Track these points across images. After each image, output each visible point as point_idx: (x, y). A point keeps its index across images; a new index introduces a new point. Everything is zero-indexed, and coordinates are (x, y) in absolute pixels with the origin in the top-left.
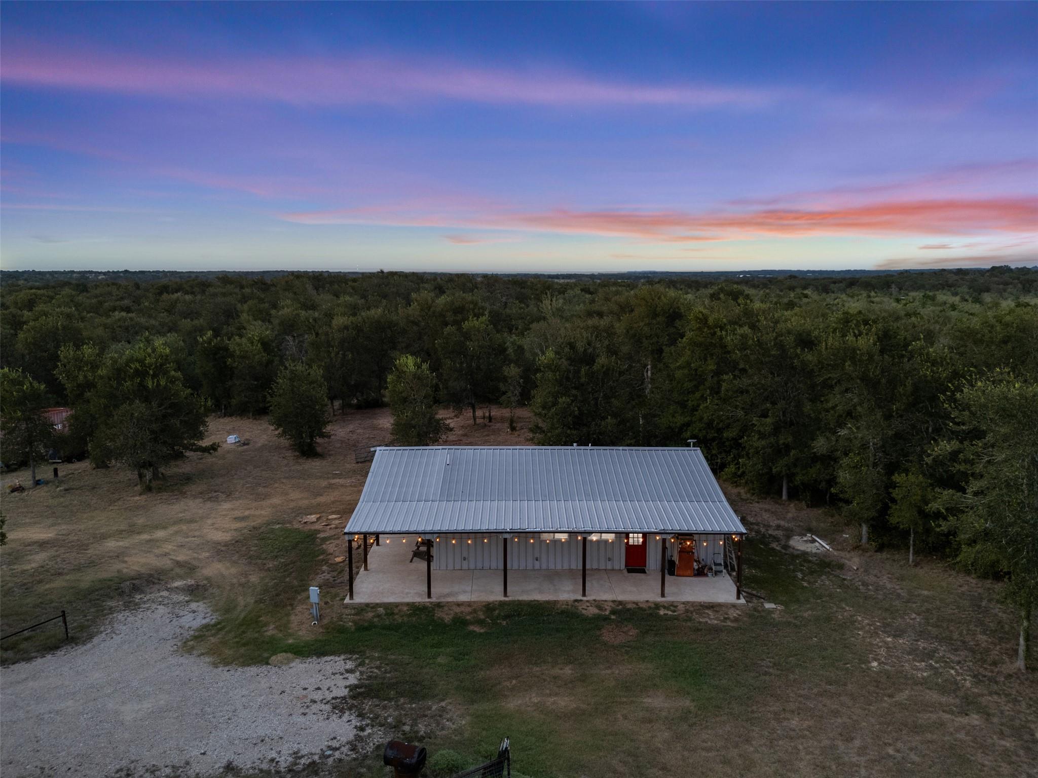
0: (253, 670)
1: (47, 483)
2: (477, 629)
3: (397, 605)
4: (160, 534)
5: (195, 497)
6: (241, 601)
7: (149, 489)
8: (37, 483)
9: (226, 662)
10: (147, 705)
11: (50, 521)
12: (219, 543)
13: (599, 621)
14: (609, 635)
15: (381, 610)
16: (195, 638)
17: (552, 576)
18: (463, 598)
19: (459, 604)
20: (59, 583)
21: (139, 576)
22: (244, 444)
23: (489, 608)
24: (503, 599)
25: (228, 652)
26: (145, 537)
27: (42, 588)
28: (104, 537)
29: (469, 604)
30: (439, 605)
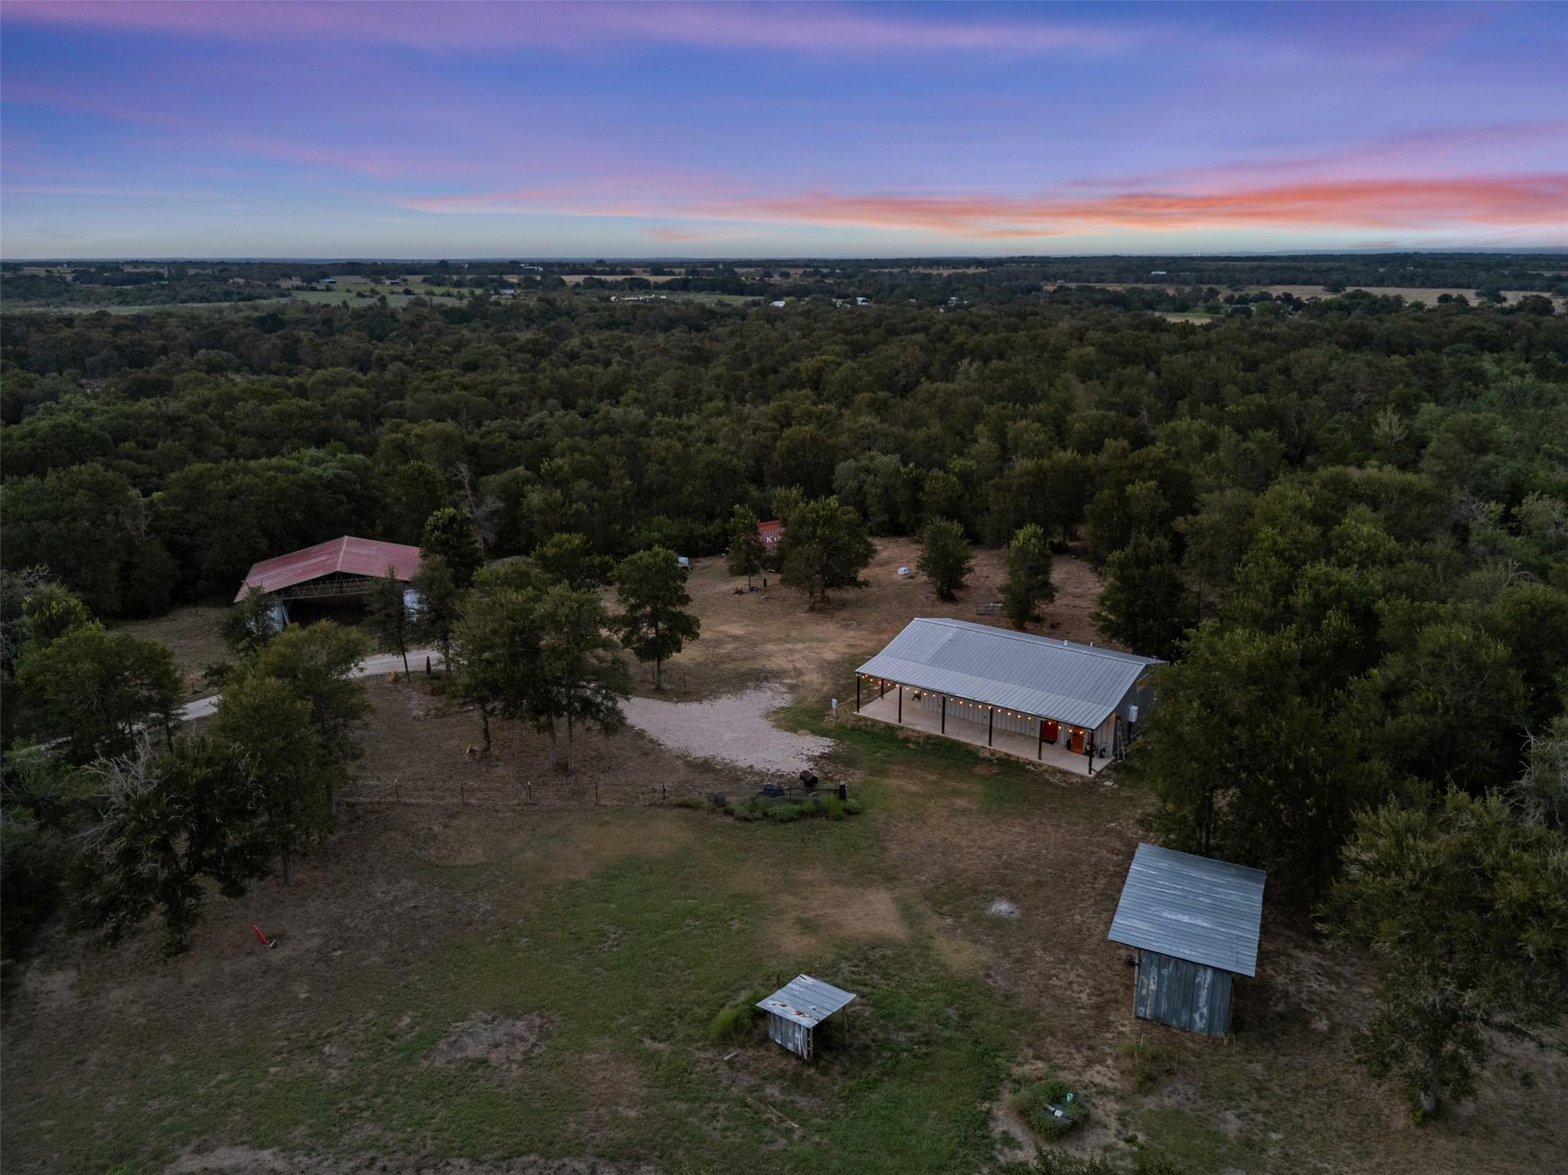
0: (788, 734)
1: (758, 590)
2: (912, 746)
3: (879, 722)
4: (799, 646)
5: (837, 622)
6: (810, 699)
7: (812, 609)
8: (752, 589)
9: (779, 727)
10: (736, 735)
11: (746, 622)
12: (825, 661)
13: (984, 761)
14: (980, 768)
15: (869, 722)
16: (774, 712)
17: (970, 728)
18: (918, 728)
19: (913, 731)
20: (732, 666)
21: (771, 672)
22: (911, 577)
23: (929, 737)
24: (940, 733)
25: (783, 723)
26: (790, 646)
27: (723, 666)
28: (770, 641)
29: (919, 732)
30: (902, 728)
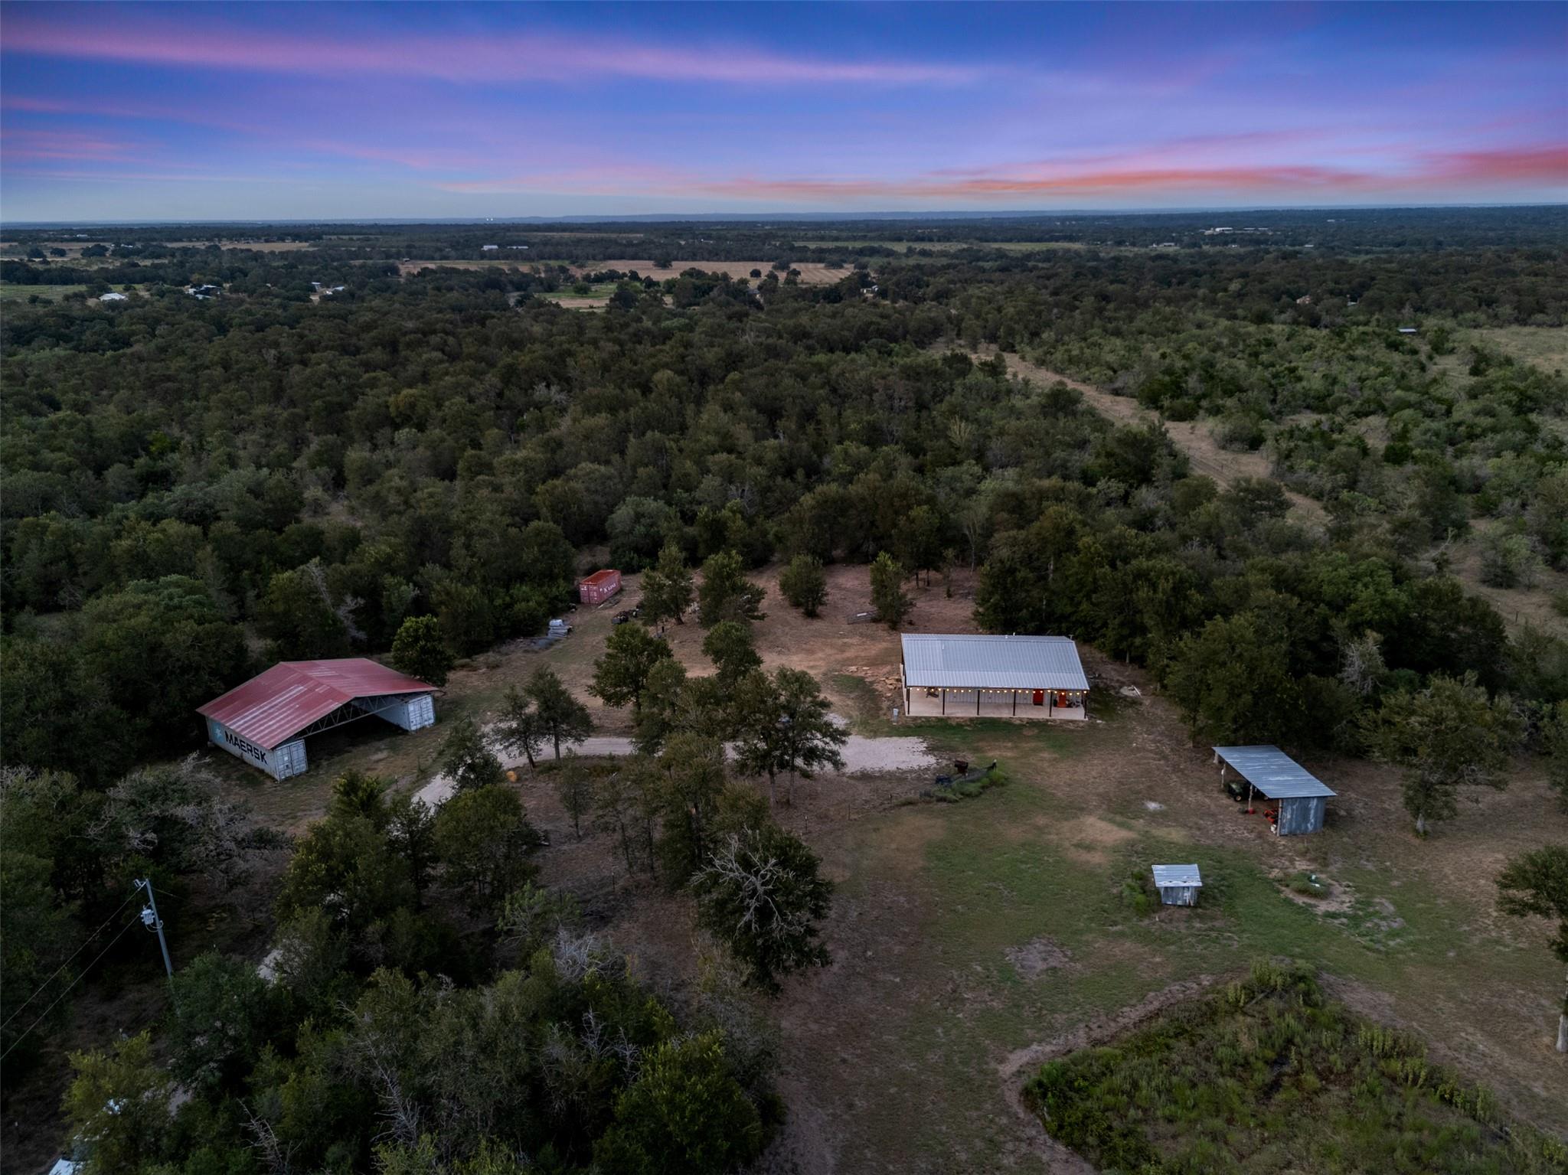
0: (881, 740)
2: (968, 728)
3: (929, 717)
13: (1021, 727)
14: (1026, 732)
15: (924, 719)
17: (998, 706)
18: (959, 715)
19: (958, 718)
23: (971, 720)
24: (978, 716)
29: (963, 718)
30: (948, 718)
